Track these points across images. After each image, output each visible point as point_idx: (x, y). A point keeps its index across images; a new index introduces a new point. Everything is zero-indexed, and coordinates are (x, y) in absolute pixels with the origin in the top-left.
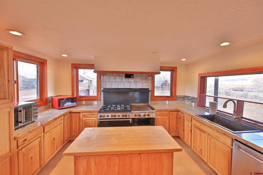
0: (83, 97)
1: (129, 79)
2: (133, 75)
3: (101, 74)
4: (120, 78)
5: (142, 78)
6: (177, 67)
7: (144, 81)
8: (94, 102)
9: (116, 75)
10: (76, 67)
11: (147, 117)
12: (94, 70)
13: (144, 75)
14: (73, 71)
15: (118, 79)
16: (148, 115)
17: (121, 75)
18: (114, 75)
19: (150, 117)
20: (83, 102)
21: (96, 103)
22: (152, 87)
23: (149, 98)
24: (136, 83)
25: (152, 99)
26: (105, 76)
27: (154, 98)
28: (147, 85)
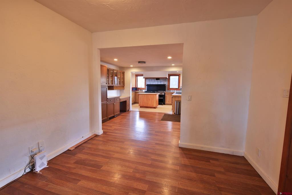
3: (146, 79)
4: (154, 80)
7: (164, 81)
10: (137, 76)
12: (142, 77)
13: (164, 79)
18: (151, 79)
19: (162, 94)
20: (140, 90)
21: (144, 91)
22: (168, 84)
23: (167, 89)
24: (161, 82)
25: (168, 90)
26: (148, 79)
27: (169, 89)
28: (166, 83)
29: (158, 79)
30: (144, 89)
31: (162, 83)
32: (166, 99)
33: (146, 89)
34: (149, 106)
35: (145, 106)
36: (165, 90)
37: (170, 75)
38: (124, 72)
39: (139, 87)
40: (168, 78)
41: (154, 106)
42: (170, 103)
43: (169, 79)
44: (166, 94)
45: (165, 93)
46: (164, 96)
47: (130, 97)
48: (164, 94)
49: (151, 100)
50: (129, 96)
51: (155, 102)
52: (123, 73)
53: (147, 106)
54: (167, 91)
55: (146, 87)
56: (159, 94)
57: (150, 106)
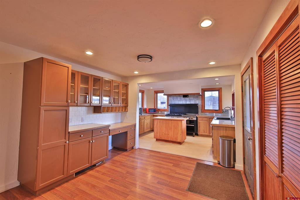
0: (159, 109)
1: (186, 98)
2: (188, 95)
3: (169, 96)
4: (180, 97)
5: (195, 97)
6: (221, 88)
7: (196, 99)
8: (165, 112)
9: (177, 96)
10: (157, 92)
11: (191, 119)
12: (163, 94)
13: (196, 95)
14: (155, 95)
15: (179, 98)
16: (192, 118)
17: (181, 96)
18: (176, 96)
19: (193, 119)
20: (160, 112)
21: (166, 113)
22: (202, 103)
23: (200, 110)
24: (190, 100)
25: (202, 112)
26: (171, 97)
27: (204, 111)
28: (198, 102)
29: (185, 96)
30: (166, 111)
31: (192, 102)
32: (200, 127)
33: (169, 110)
34: (169, 139)
35: (163, 138)
36: (197, 113)
37: (204, 91)
38: (128, 84)
39: (159, 108)
40: (201, 94)
41: (179, 141)
42: (207, 134)
43: (203, 96)
44: (199, 119)
45: (197, 118)
46: (196, 122)
47: (135, 125)
48: (195, 119)
49: (173, 129)
50: (134, 123)
51: (180, 133)
52: (126, 86)
53: (167, 140)
54: (200, 115)
55: (169, 108)
56: (188, 119)
57: (172, 140)
